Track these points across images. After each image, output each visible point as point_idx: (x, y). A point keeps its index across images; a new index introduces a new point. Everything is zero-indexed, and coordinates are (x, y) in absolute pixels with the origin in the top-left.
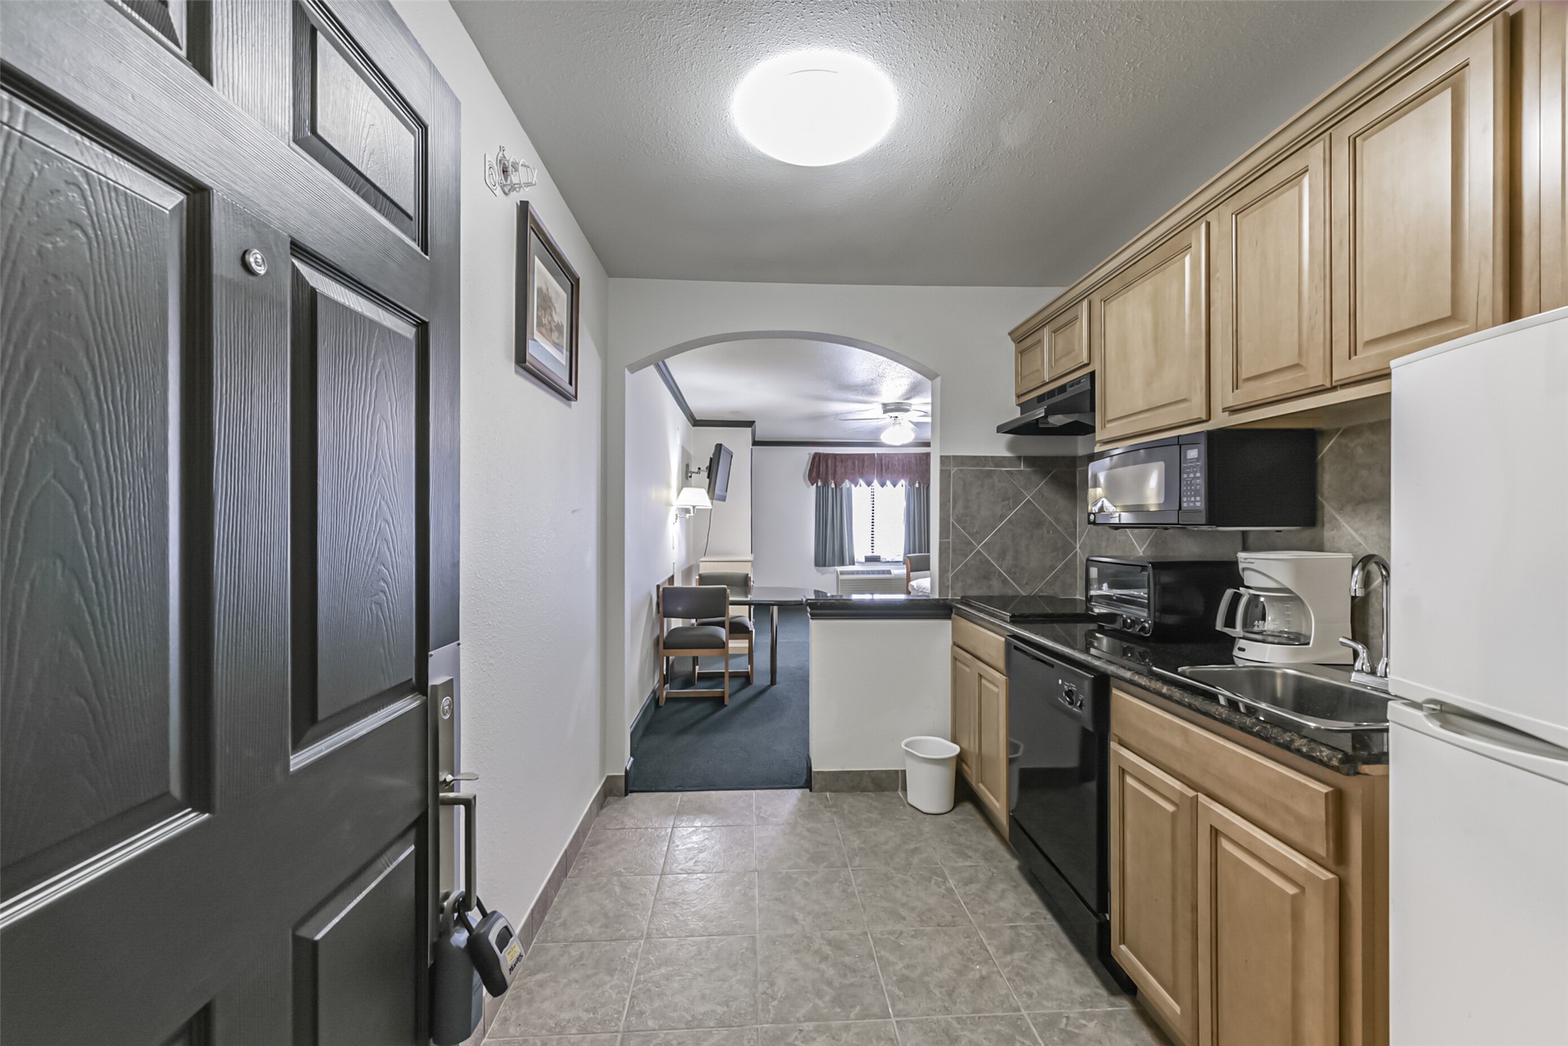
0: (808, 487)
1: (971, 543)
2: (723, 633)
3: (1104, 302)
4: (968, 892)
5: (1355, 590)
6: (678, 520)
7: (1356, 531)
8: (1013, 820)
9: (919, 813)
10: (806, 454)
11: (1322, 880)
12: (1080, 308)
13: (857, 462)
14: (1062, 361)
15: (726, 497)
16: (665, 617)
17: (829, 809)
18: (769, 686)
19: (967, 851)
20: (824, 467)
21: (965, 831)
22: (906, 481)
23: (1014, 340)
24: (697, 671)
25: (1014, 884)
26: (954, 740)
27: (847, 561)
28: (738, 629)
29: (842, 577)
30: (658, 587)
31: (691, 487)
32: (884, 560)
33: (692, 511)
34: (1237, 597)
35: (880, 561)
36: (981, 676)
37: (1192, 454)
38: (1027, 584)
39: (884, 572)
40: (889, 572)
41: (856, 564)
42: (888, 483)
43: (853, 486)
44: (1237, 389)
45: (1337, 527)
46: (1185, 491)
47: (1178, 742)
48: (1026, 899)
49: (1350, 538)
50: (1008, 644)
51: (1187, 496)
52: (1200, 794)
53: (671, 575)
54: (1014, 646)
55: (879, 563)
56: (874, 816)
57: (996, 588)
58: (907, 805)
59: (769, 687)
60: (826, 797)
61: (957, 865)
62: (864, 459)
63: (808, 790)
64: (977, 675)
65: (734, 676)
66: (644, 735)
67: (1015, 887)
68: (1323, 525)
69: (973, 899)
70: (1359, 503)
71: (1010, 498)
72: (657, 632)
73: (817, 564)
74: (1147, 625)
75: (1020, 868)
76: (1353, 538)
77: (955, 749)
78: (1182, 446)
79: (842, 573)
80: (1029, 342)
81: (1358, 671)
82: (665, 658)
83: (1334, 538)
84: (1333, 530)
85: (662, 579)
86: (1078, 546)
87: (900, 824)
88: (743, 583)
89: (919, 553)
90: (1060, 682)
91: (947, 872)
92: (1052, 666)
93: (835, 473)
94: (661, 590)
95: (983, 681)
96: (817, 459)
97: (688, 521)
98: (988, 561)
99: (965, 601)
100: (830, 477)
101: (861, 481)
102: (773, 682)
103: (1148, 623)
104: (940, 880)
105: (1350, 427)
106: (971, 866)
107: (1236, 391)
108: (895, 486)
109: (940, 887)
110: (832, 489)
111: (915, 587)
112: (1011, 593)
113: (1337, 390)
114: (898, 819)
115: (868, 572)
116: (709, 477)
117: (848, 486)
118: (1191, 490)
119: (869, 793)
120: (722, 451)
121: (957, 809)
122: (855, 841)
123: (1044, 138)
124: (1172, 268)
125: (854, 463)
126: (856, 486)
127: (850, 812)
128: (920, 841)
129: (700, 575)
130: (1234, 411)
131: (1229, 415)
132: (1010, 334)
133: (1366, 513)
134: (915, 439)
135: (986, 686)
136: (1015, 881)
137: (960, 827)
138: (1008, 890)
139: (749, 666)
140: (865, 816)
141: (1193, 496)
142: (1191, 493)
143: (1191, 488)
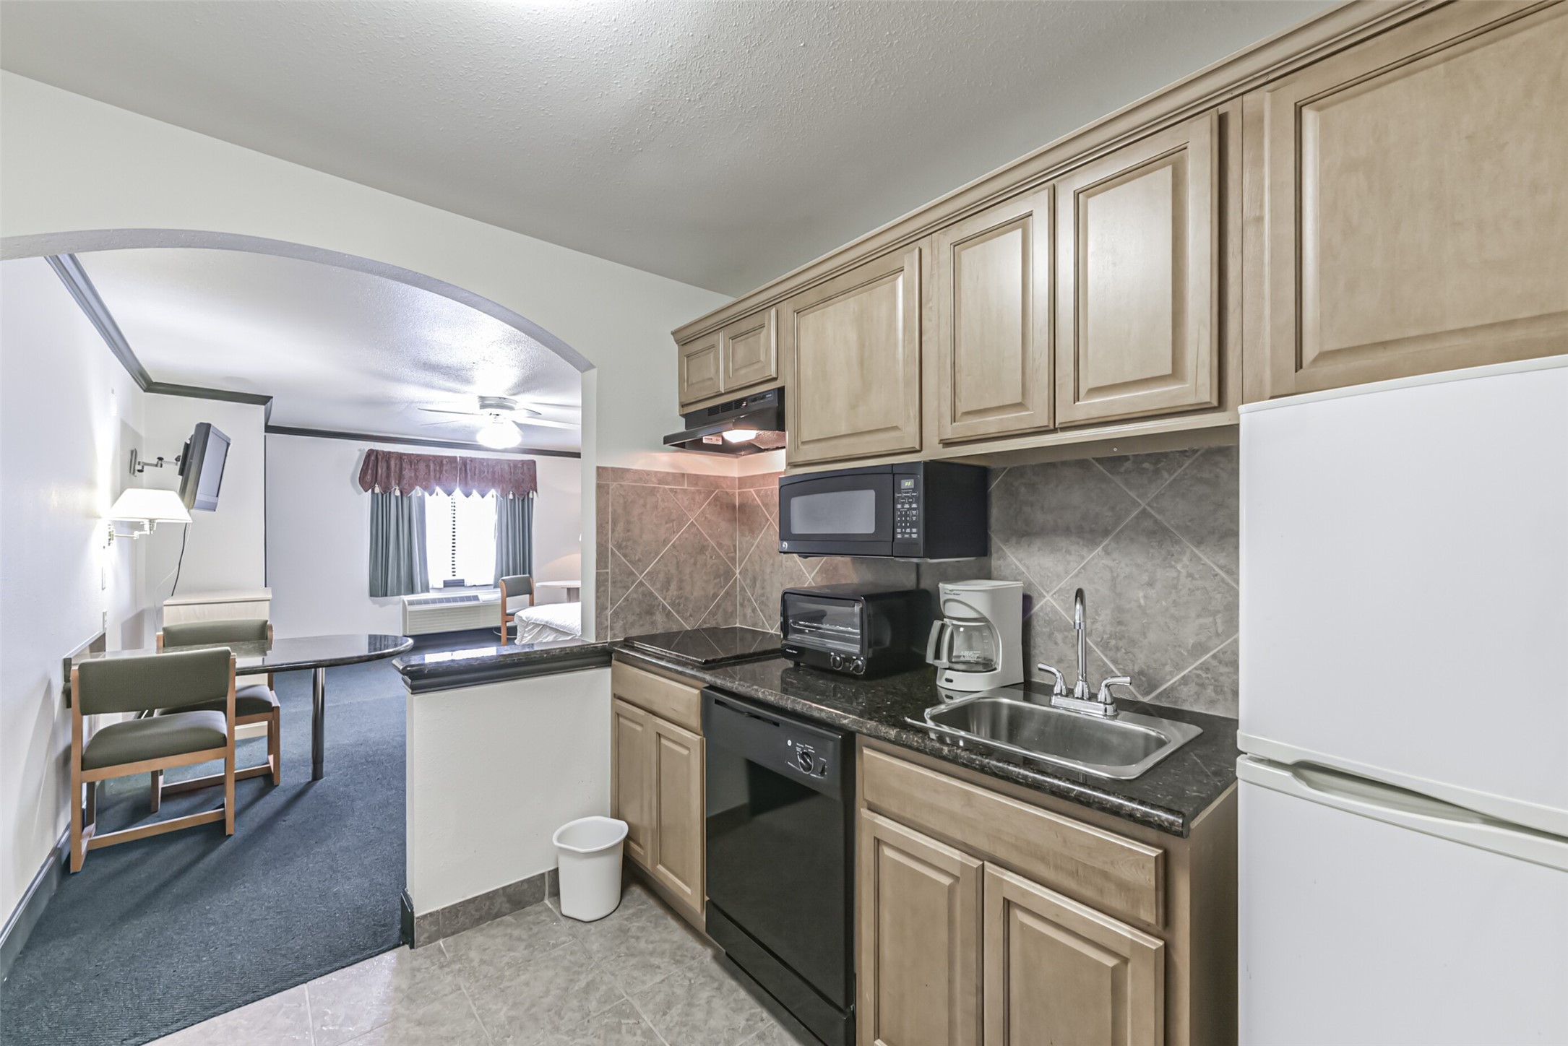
0: (359, 493)
1: (632, 573)
2: (219, 721)
3: (797, 313)
4: (671, 1025)
5: (1080, 623)
6: (114, 542)
7: (1020, 561)
8: (712, 907)
9: (579, 924)
10: (359, 449)
11: (1152, 949)
12: (767, 315)
13: (432, 465)
14: (743, 372)
15: (216, 504)
16: (84, 713)
17: (447, 970)
18: (309, 782)
19: (652, 960)
20: (384, 469)
21: (643, 929)
22: (497, 492)
23: (677, 341)
24: (161, 785)
25: (716, 985)
26: (617, 814)
27: (418, 586)
28: (250, 707)
29: (410, 608)
30: (67, 663)
31: (141, 487)
32: (468, 585)
33: (147, 527)
34: (943, 627)
35: (463, 586)
36: (659, 735)
37: (908, 484)
38: (691, 616)
39: (469, 598)
40: (476, 598)
41: (431, 591)
42: (475, 493)
43: (426, 494)
44: (955, 421)
45: (1003, 557)
46: (899, 522)
47: (956, 806)
48: (735, 1000)
49: (1014, 567)
50: (705, 699)
51: (901, 527)
52: (986, 863)
53: (97, 634)
54: (713, 699)
55: (462, 588)
56: (520, 953)
57: (660, 625)
58: (562, 918)
59: (309, 785)
60: (441, 951)
61: (646, 987)
62: (442, 462)
63: (407, 947)
64: (655, 735)
65: (242, 779)
66: (28, 947)
67: (719, 989)
68: (991, 555)
69: (680, 1033)
70: (1023, 536)
71: (674, 520)
72: (65, 739)
73: (373, 594)
74: (860, 662)
75: (716, 958)
76: (1017, 567)
77: (621, 828)
78: (895, 476)
79: (411, 603)
80: (698, 345)
81: (1057, 694)
82: (85, 786)
83: (1000, 567)
84: (1000, 560)
85: (76, 647)
86: (738, 572)
87: (557, 952)
88: (260, 636)
89: (513, 575)
90: (789, 743)
91: (637, 1004)
92: (776, 724)
93: (400, 478)
94: (75, 668)
95: (664, 741)
96: (373, 458)
97: (134, 544)
98: (651, 593)
99: (628, 643)
100: (393, 482)
101: (438, 489)
102: (317, 774)
103: (861, 661)
104: (632, 1021)
105: (1014, 467)
106: (663, 980)
107: (954, 424)
108: (483, 497)
109: (635, 1035)
110: (397, 497)
111: (524, 619)
112: (675, 629)
113: (1057, 433)
114: (555, 946)
115: (448, 600)
116: (181, 473)
117: (420, 494)
118: (906, 521)
119: (504, 917)
120: (211, 433)
121: (625, 900)
122: (501, 1009)
123: (776, 94)
124: (881, 289)
125: (428, 466)
126: (431, 495)
127: (482, 962)
128: (592, 969)
129: (164, 629)
130: (947, 444)
131: (943, 447)
132: (673, 333)
133: (1029, 546)
134: (520, 445)
135: (666, 746)
136: (717, 980)
137: (634, 926)
138: (714, 996)
139: (271, 758)
140: (506, 960)
141: (908, 527)
142: (906, 524)
143: (906, 519)
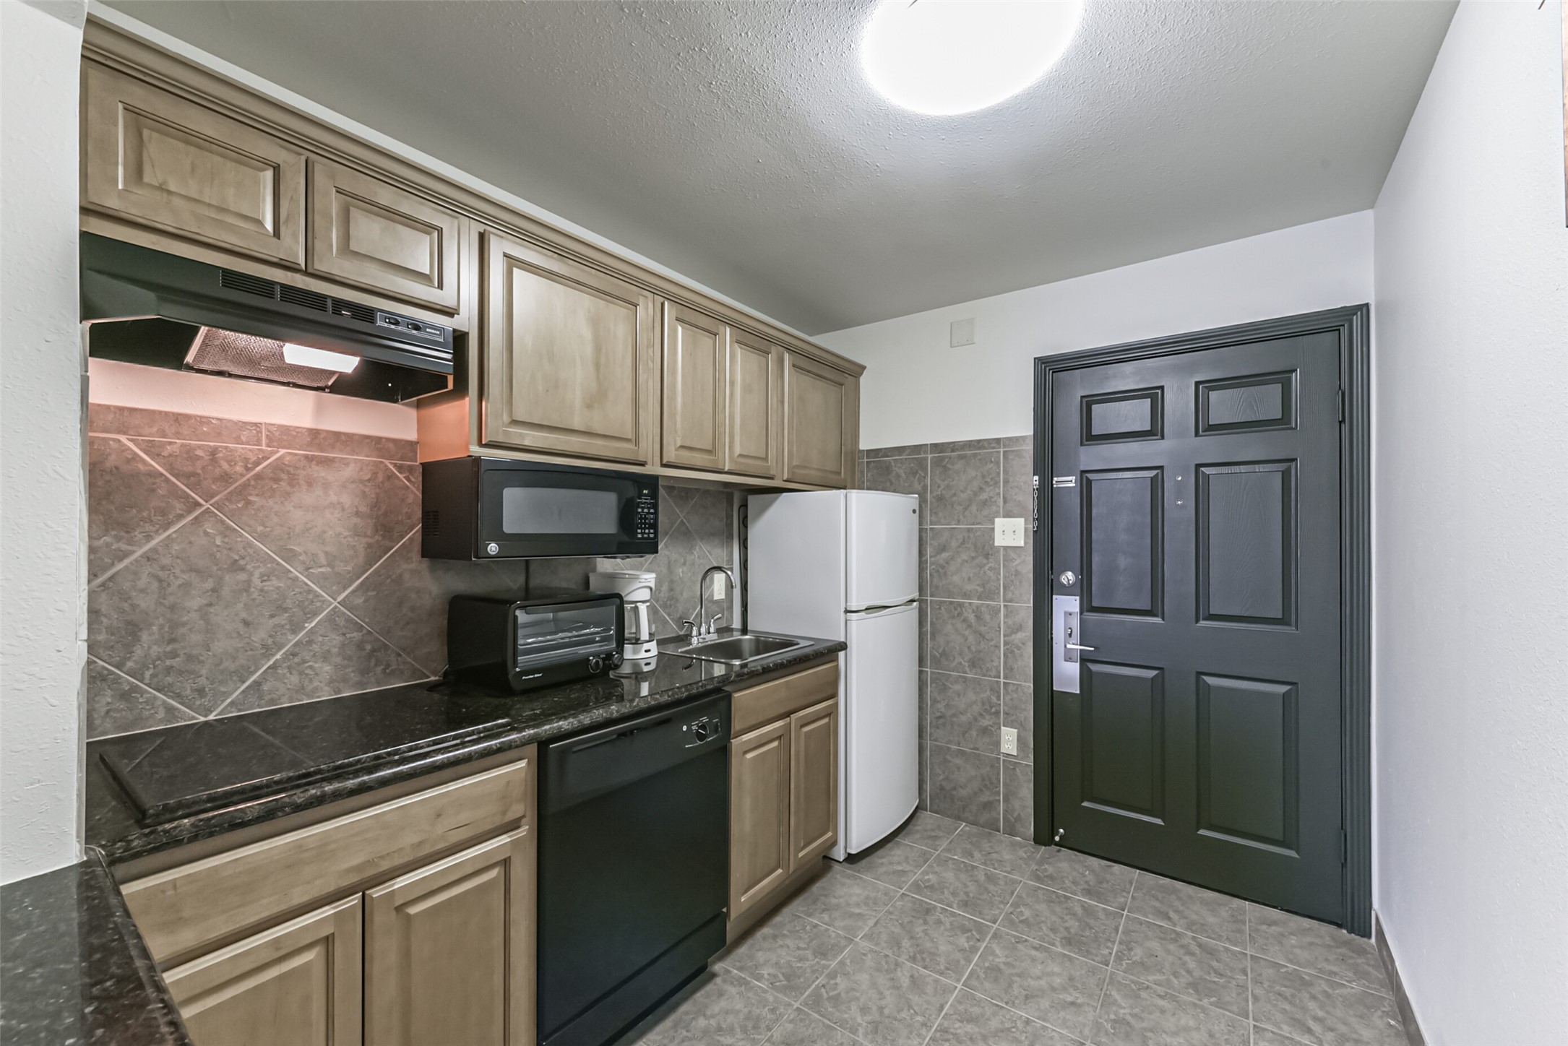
46: (639, 523)
51: (641, 528)
52: (792, 716)
74: (617, 657)
78: (636, 483)
90: (685, 728)
118: (645, 524)
141: (647, 528)
142: (645, 526)
143: (645, 521)
